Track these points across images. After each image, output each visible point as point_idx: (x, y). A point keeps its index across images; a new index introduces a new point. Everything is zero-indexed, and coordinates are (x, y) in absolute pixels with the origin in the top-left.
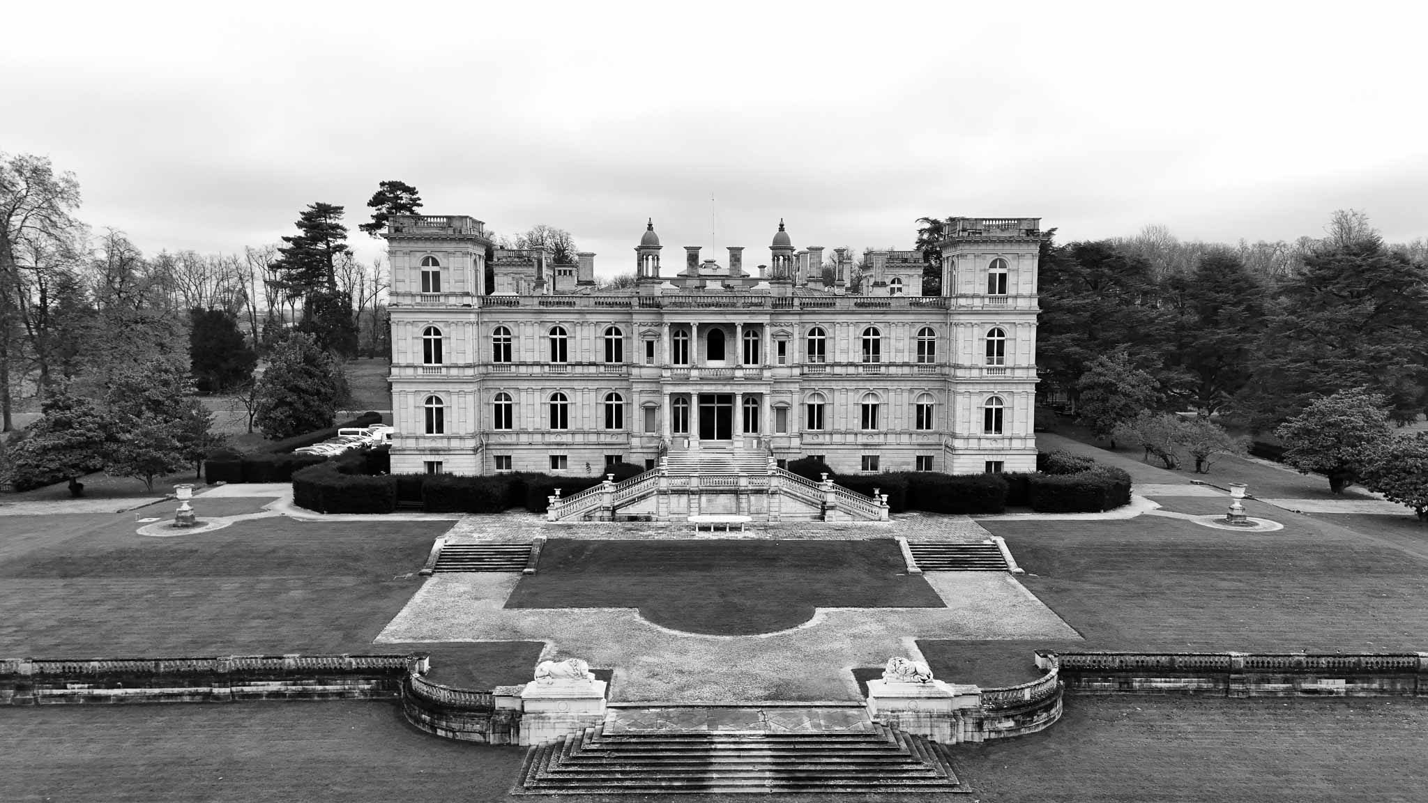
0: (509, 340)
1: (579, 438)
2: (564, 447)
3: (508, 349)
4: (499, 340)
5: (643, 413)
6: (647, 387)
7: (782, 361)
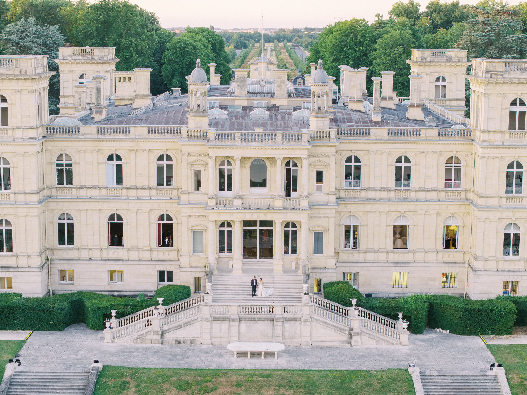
0: (71, 165)
1: (134, 255)
2: (121, 262)
3: (69, 173)
4: (62, 165)
5: (191, 235)
6: (195, 211)
7: (319, 189)
